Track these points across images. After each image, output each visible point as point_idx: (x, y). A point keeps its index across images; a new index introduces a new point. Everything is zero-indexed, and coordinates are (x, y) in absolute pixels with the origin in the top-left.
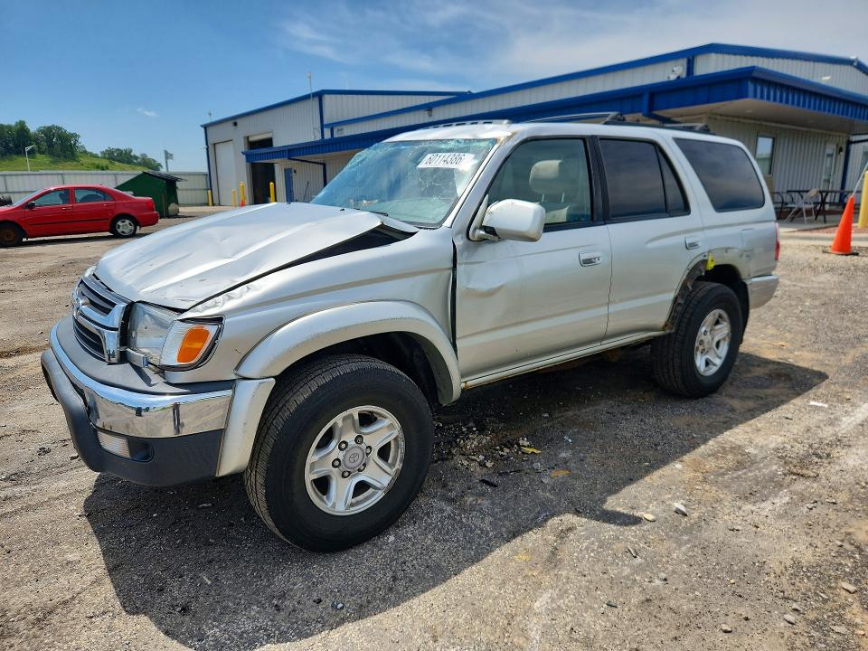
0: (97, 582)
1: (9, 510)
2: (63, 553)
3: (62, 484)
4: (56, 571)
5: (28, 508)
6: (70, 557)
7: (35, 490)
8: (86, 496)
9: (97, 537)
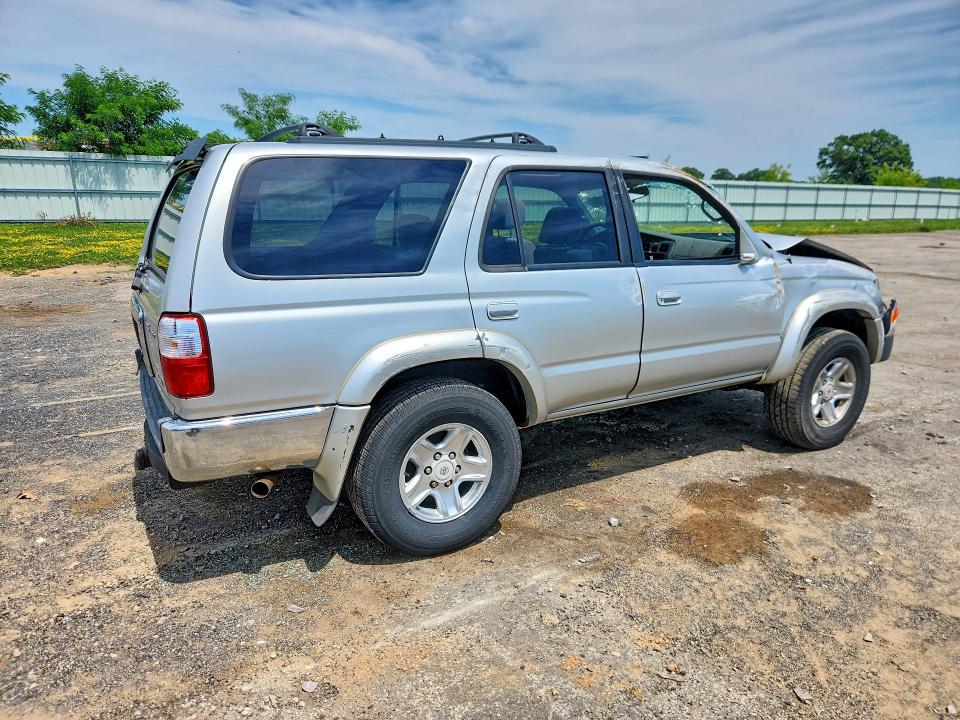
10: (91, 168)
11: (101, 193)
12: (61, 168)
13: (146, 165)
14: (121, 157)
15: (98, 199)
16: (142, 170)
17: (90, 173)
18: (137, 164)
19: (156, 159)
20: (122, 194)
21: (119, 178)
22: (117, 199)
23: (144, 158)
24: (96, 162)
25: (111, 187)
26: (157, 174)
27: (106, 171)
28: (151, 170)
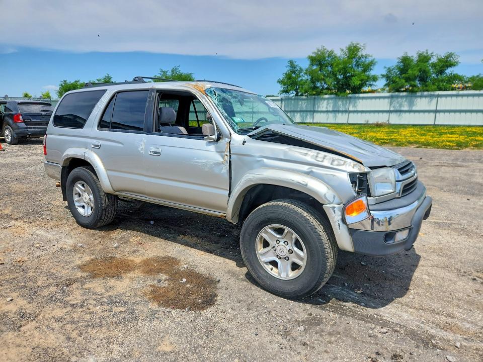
0: (423, 266)
1: (444, 318)
2: (429, 280)
3: (405, 316)
4: (435, 276)
5: (433, 312)
6: (427, 277)
7: (423, 323)
8: (400, 299)
9: (411, 277)
10: (399, 99)
11: (401, 111)
12: (387, 100)
13: (426, 96)
14: (414, 94)
15: (398, 114)
16: (424, 99)
17: (398, 103)
18: (421, 96)
19: (432, 93)
20: (410, 111)
21: (411, 104)
22: (407, 114)
23: (426, 93)
24: (402, 97)
25: (406, 108)
26: (431, 101)
27: (406, 101)
28: (428, 99)
